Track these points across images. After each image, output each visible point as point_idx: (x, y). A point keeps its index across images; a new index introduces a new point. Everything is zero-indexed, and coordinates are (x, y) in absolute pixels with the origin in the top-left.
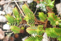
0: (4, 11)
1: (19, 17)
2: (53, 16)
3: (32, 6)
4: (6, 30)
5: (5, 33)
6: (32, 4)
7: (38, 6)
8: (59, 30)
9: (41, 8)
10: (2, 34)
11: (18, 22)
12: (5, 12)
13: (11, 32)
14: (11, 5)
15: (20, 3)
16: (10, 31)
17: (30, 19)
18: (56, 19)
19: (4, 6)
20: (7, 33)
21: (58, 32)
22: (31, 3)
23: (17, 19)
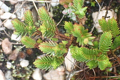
0: (14, 13)
1: (32, 25)
2: (82, 30)
3: (57, 11)
4: (15, 42)
5: (13, 45)
6: (58, 7)
7: (64, 12)
8: (90, 52)
9: (69, 16)
10: (9, 47)
11: (29, 32)
12: (17, 15)
13: (22, 45)
14: (27, 6)
15: (40, 5)
16: (20, 43)
17: (47, 30)
18: (85, 35)
19: (16, 6)
20: (16, 45)
21: (88, 54)
22: (56, 7)
23: (30, 27)
